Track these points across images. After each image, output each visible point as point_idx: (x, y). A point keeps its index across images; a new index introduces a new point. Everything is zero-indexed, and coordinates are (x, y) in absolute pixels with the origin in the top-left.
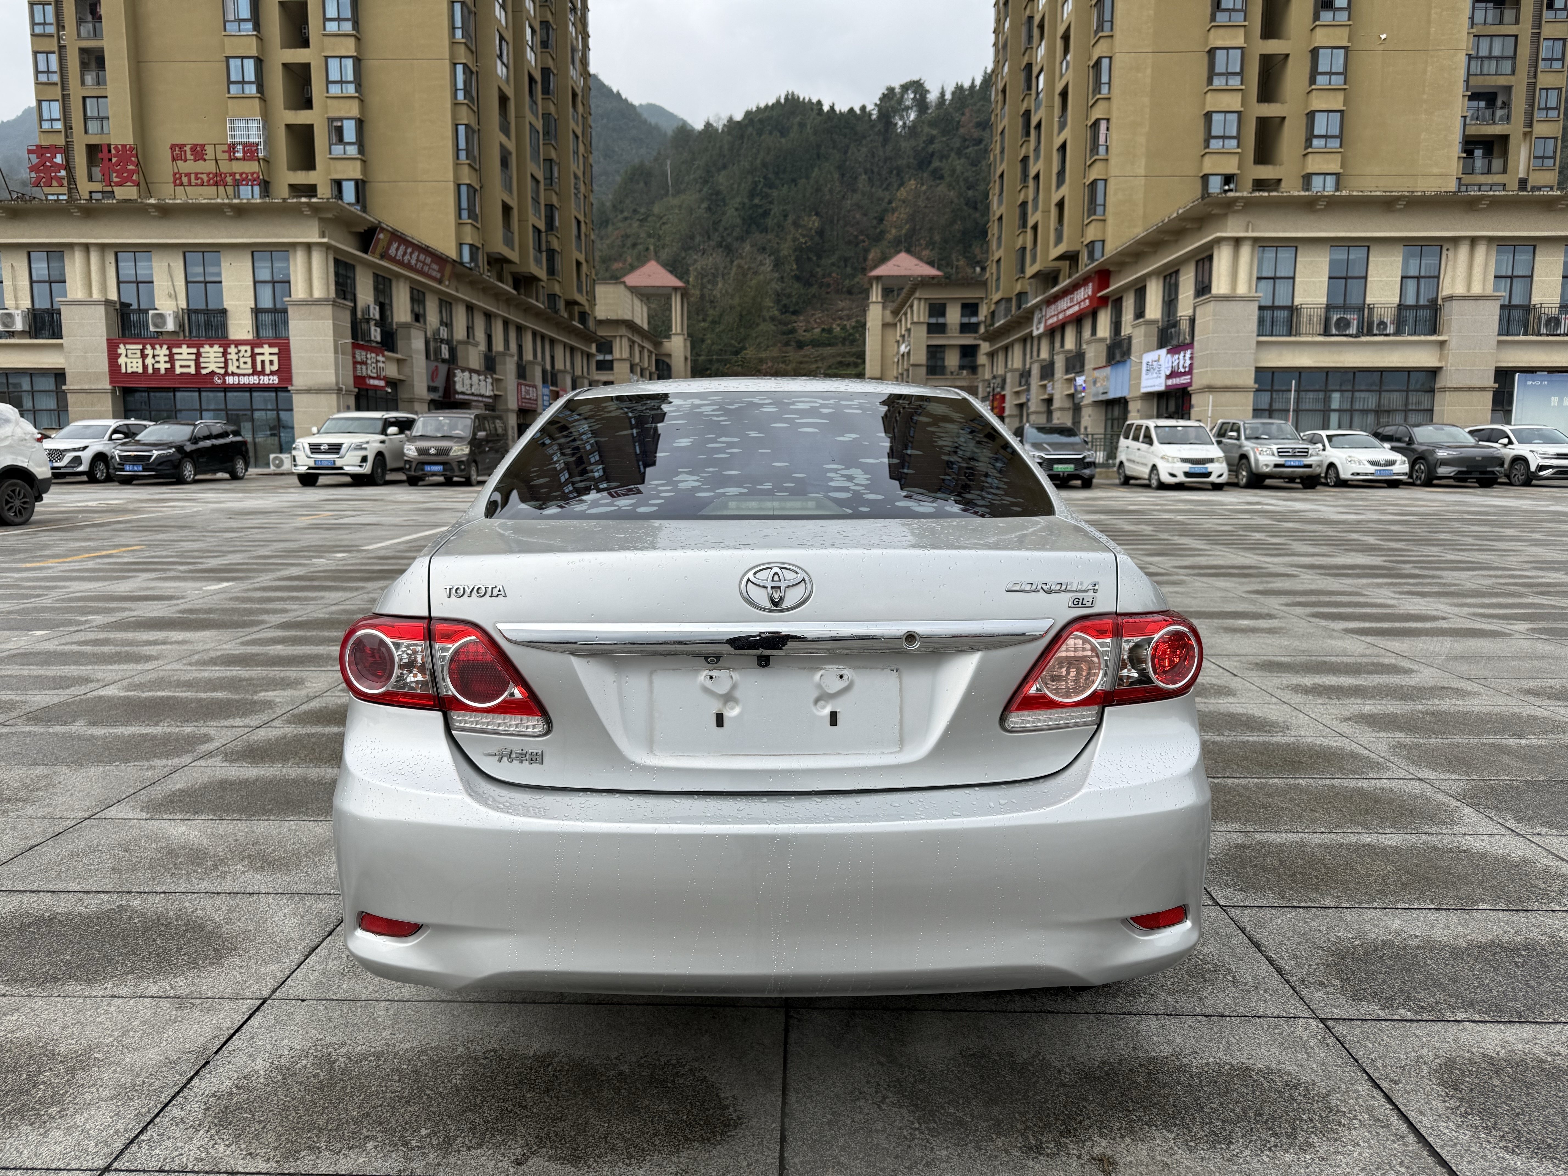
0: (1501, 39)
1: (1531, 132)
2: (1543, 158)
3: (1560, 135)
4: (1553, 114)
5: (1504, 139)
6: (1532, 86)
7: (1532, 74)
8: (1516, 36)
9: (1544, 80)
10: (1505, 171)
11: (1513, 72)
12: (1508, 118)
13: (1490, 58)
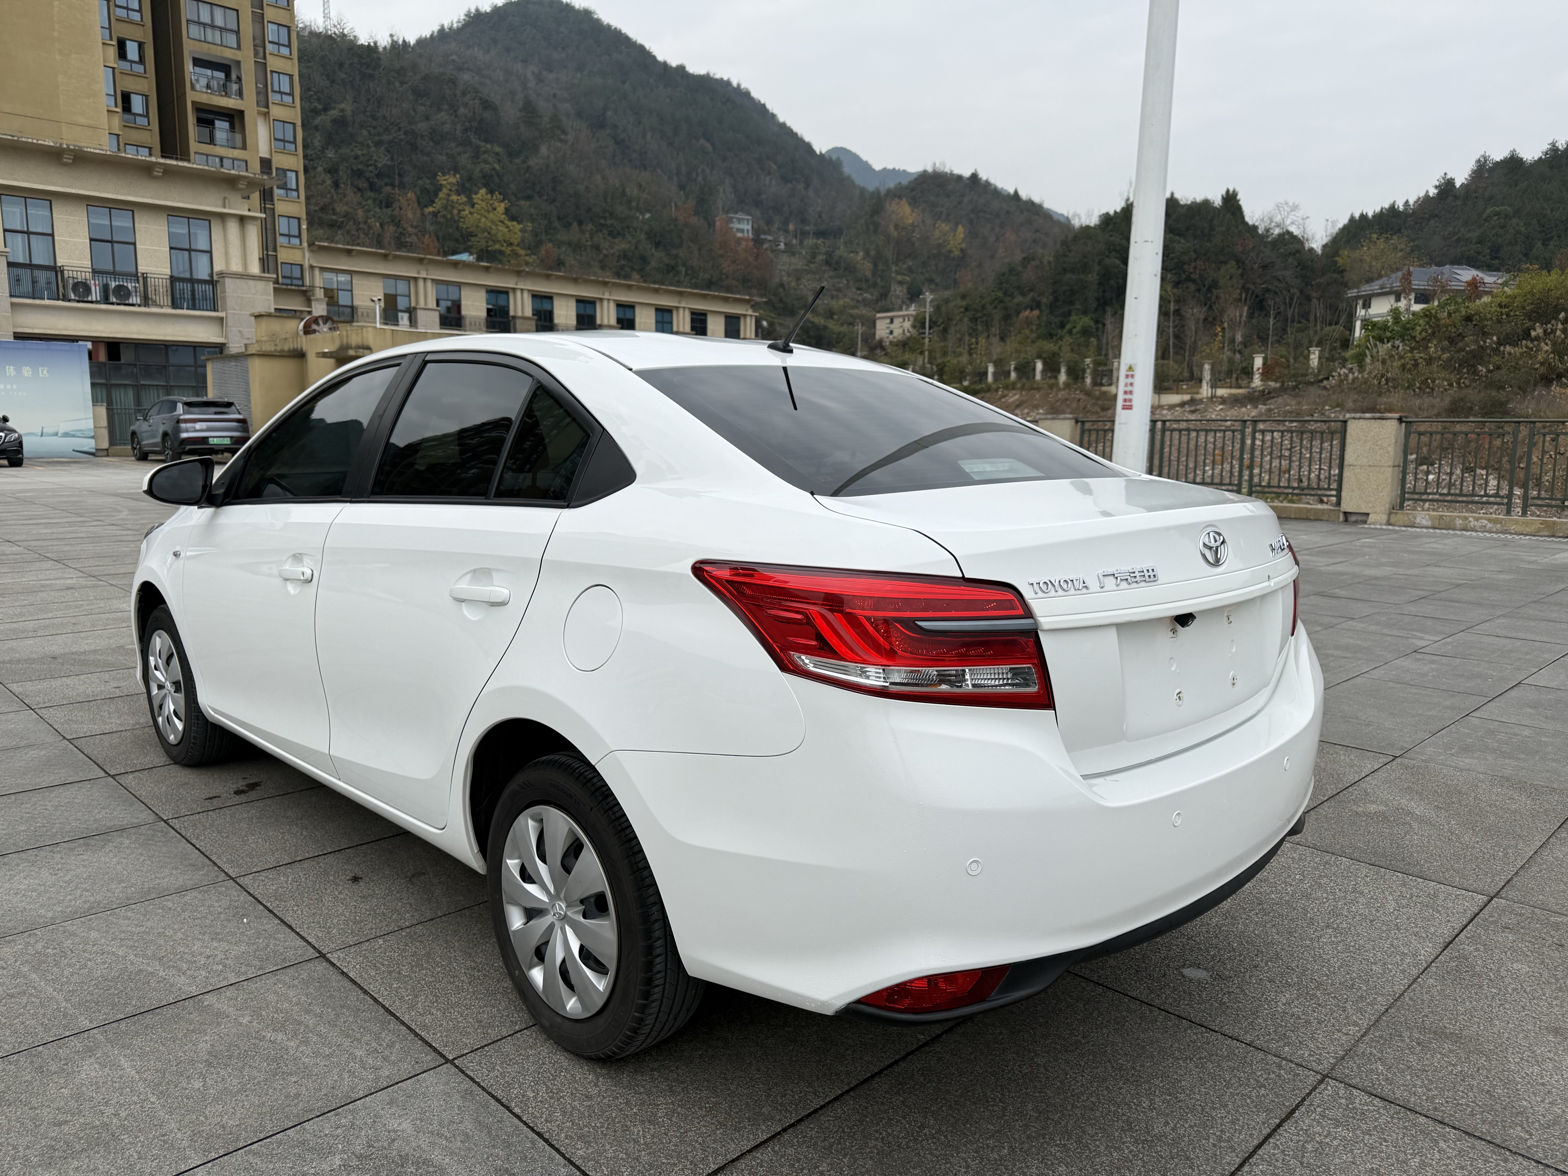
0: (223, 9)
1: (268, 113)
2: (284, 141)
3: (299, 123)
4: (288, 99)
5: (241, 113)
6: (262, 66)
7: (261, 54)
8: (237, 11)
9: (273, 63)
10: (244, 147)
11: (239, 47)
12: (240, 94)
13: (213, 26)
